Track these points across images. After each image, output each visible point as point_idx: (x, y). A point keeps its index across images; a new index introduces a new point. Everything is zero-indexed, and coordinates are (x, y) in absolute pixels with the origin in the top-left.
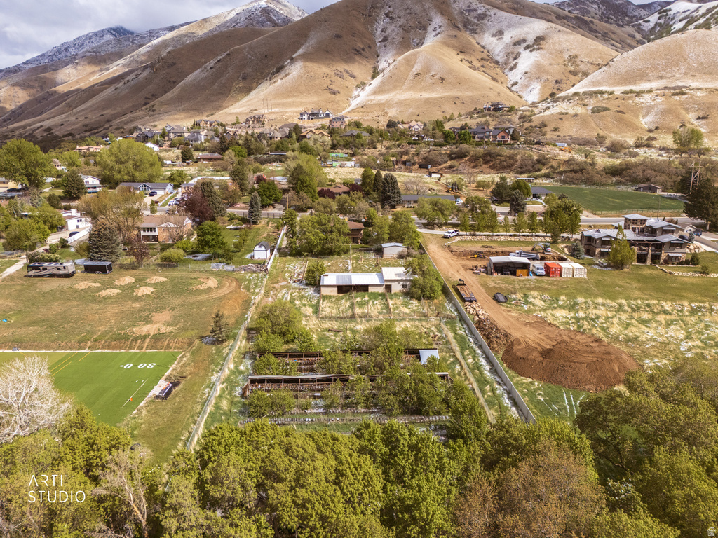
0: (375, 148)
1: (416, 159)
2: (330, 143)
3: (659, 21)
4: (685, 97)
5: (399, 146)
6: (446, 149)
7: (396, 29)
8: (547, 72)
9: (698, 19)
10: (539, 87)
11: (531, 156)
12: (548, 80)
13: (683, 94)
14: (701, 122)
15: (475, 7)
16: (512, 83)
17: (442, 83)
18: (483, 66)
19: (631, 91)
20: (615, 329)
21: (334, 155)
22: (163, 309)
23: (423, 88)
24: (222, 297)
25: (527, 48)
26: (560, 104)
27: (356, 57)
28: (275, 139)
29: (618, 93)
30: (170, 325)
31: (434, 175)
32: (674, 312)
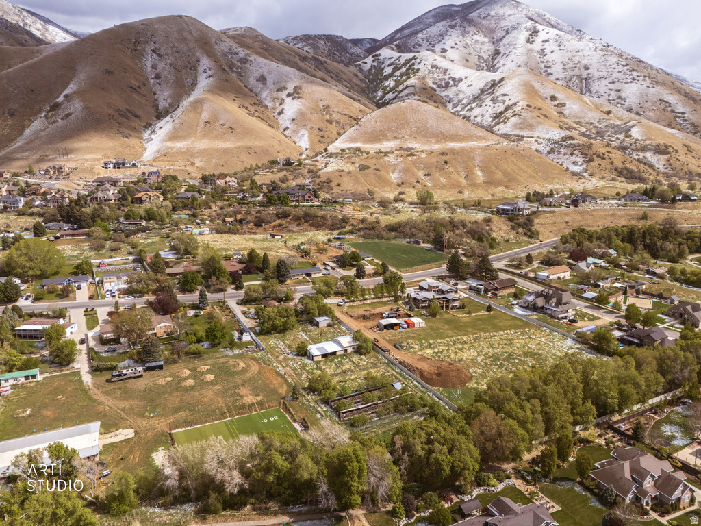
0: (210, 208)
1: (249, 218)
2: (171, 206)
3: (374, 64)
4: (415, 157)
5: (230, 205)
6: (272, 210)
7: (167, 68)
8: (310, 120)
9: (401, 68)
10: (307, 134)
11: (337, 217)
12: (312, 128)
13: (414, 155)
14: (428, 178)
15: (236, 50)
16: (283, 127)
17: (232, 132)
18: (256, 111)
19: (380, 152)
20: (453, 356)
21: (177, 216)
22: (237, 387)
23: (217, 138)
24: (259, 373)
25: (289, 95)
26: (334, 160)
27: (134, 95)
28: (110, 202)
29: (372, 152)
30: (257, 395)
31: (276, 237)
32: (468, 342)
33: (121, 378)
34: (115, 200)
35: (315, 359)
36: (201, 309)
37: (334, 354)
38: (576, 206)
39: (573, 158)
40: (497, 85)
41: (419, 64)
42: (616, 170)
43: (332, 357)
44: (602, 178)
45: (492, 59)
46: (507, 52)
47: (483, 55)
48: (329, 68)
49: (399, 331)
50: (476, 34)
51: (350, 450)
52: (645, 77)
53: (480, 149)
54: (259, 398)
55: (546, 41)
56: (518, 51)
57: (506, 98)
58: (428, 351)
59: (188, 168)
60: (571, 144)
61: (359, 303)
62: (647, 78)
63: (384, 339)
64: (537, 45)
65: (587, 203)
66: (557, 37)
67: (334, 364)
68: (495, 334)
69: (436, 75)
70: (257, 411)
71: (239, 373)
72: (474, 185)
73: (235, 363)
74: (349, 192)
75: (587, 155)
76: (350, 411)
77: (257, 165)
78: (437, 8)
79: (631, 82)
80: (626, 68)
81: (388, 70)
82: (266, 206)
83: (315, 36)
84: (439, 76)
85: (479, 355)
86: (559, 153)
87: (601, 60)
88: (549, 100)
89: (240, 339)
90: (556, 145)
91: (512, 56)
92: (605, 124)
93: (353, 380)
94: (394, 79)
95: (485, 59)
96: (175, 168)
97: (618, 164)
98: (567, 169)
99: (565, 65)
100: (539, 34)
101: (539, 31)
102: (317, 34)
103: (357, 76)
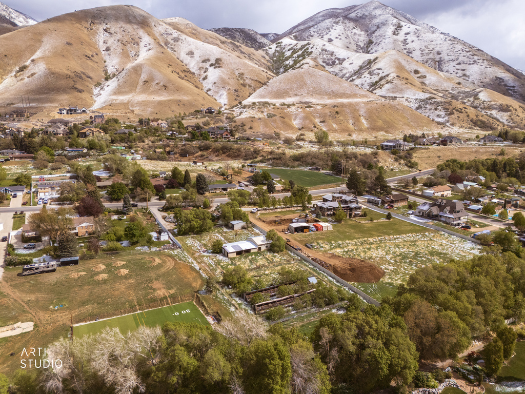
0: (144, 142)
1: (176, 150)
2: (110, 139)
3: (277, 49)
4: (312, 109)
5: (160, 140)
6: (195, 143)
7: (115, 42)
8: (228, 84)
9: (298, 51)
10: (225, 94)
11: (250, 149)
12: (230, 89)
13: (311, 107)
14: (323, 124)
15: (170, 32)
16: (207, 89)
17: (165, 89)
18: (186, 76)
19: (284, 104)
20: (362, 255)
21: (115, 148)
22: (151, 281)
23: (153, 93)
24: (174, 268)
25: (211, 65)
26: (247, 110)
27: (89, 62)
28: (59, 135)
29: (277, 105)
30: (170, 289)
31: (198, 164)
32: (375, 243)
33: (32, 272)
34: (63, 134)
35: (230, 256)
36: (125, 214)
37: (248, 251)
38: (445, 145)
39: (437, 112)
40: (372, 62)
41: (312, 48)
42: (471, 121)
43: (247, 254)
44: (462, 127)
45: (367, 47)
46: (378, 42)
47: (360, 43)
48: (243, 50)
49: (308, 233)
50: (354, 28)
51: (270, 344)
52: (484, 60)
53: (364, 103)
54: (172, 291)
55: (408, 34)
56: (387, 41)
57: (380, 71)
58: (338, 250)
59: (128, 115)
60: (435, 102)
61: (270, 211)
62: (485, 61)
63: (295, 240)
64: (401, 37)
65: (454, 143)
66: (416, 31)
67: (248, 261)
68: (398, 236)
69: (325, 56)
70: (169, 304)
71: (154, 268)
72: (360, 130)
73: (151, 259)
74: (259, 133)
75: (448, 109)
76: (265, 304)
77: (185, 114)
78: (324, 11)
79: (473, 64)
80: (469, 53)
81: (288, 54)
82: (190, 141)
83: (233, 29)
84: (327, 57)
85: (387, 254)
86: (426, 108)
87: (450, 48)
88: (413, 73)
89: (158, 238)
90: (423, 103)
91: (382, 44)
92: (458, 91)
93: (267, 275)
94: (293, 59)
95: (362, 46)
96: (117, 114)
97: (473, 116)
98: (433, 120)
99: (422, 51)
100: (402, 28)
101: (402, 26)
102: (234, 28)
103: (264, 57)
